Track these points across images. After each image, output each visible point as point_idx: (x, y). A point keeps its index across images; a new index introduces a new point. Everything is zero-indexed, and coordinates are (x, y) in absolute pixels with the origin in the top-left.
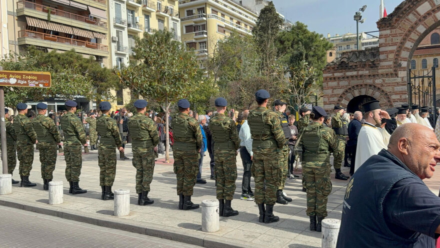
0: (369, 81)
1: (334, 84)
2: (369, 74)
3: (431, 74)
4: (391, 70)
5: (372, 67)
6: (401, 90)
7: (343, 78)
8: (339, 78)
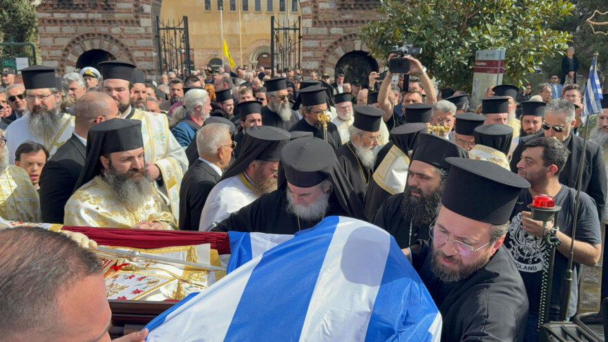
0: (103, 29)
1: (54, 29)
2: (102, 19)
3: (182, 26)
4: (131, 16)
5: (105, 9)
6: (145, 45)
7: (68, 21)
8: (61, 21)
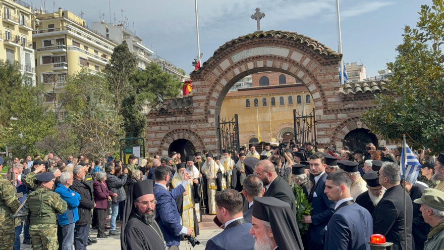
0: (186, 126)
1: (156, 128)
2: (185, 120)
3: (234, 120)
4: (203, 117)
5: (187, 114)
6: (211, 134)
7: (164, 123)
8: (161, 123)
